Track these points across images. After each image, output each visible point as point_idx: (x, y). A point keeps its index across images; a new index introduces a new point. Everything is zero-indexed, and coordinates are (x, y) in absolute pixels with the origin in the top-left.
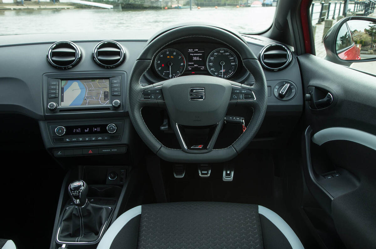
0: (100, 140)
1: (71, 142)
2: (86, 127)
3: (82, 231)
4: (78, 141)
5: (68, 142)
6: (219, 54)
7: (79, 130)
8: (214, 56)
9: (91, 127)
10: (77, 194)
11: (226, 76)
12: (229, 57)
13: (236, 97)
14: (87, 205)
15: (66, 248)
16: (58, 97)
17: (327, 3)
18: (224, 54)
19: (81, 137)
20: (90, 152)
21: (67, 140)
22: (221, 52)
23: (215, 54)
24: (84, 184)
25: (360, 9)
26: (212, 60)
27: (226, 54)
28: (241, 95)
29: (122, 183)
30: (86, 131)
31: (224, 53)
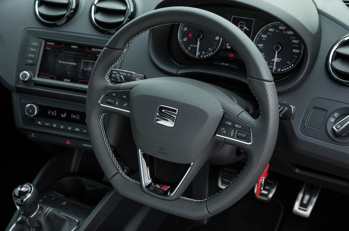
0: (77, 132)
1: (43, 126)
2: (63, 111)
4: (51, 127)
5: (39, 125)
6: (276, 31)
7: (54, 113)
8: (268, 33)
9: (69, 112)
11: (281, 70)
12: (293, 39)
13: (225, 132)
16: (36, 65)
18: (284, 32)
19: (55, 123)
20: (68, 142)
21: (39, 123)
22: (280, 27)
23: (270, 30)
26: (263, 39)
27: (288, 33)
28: (233, 131)
30: (62, 116)
31: (285, 30)
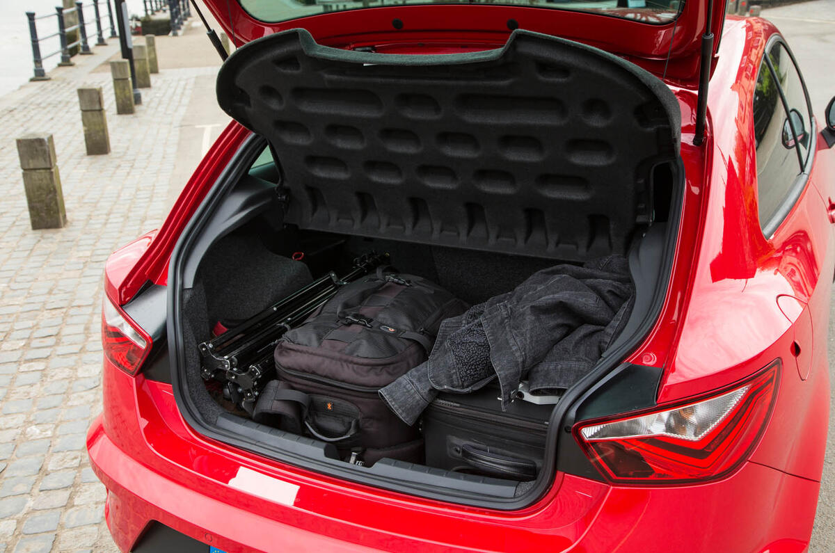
17: (72, 6)
25: (154, 8)
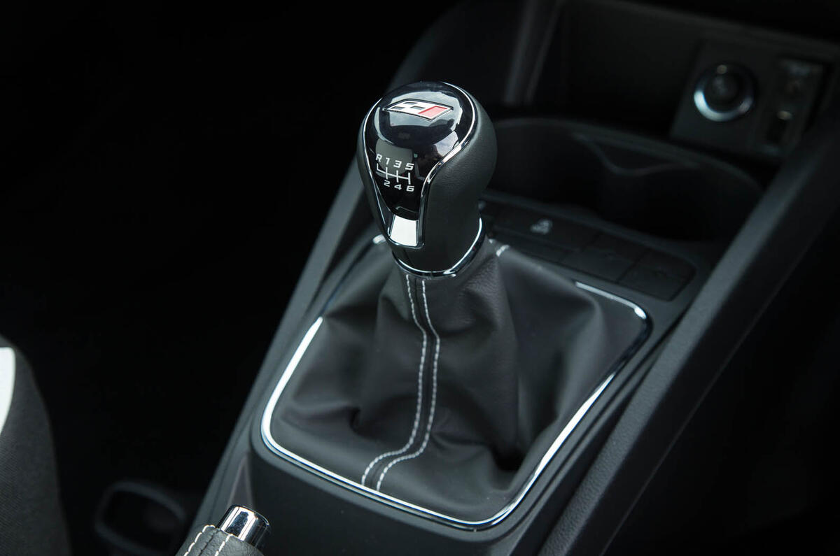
3: (426, 413)
10: (404, 183)
14: (480, 264)
15: (250, 549)
24: (466, 119)
29: (771, 150)
